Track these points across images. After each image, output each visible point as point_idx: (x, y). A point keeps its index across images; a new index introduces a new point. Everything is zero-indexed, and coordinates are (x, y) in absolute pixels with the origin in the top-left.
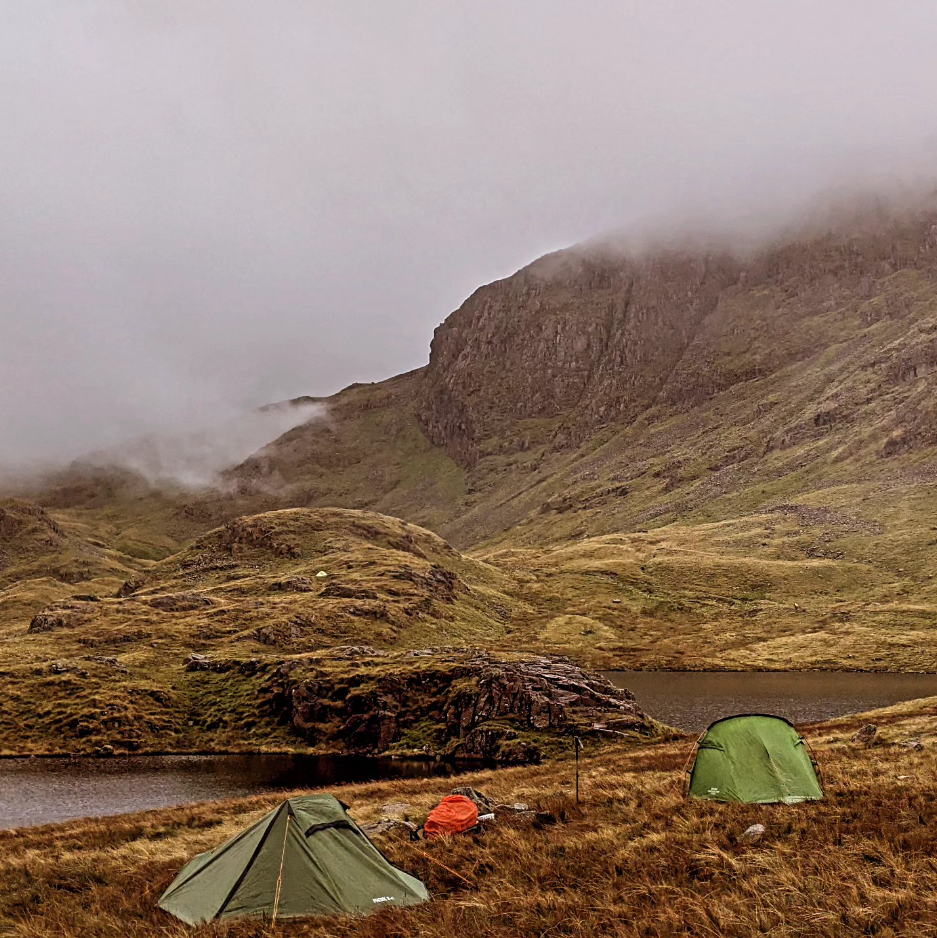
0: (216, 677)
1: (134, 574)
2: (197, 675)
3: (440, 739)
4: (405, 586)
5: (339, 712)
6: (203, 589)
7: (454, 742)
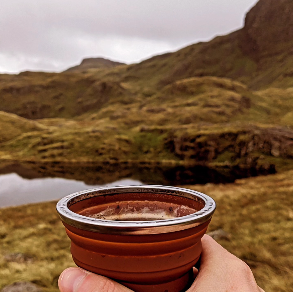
0: (149, 135)
1: (144, 102)
2: (143, 134)
3: (233, 159)
4: (231, 103)
5: (193, 148)
6: (164, 106)
7: (238, 161)
